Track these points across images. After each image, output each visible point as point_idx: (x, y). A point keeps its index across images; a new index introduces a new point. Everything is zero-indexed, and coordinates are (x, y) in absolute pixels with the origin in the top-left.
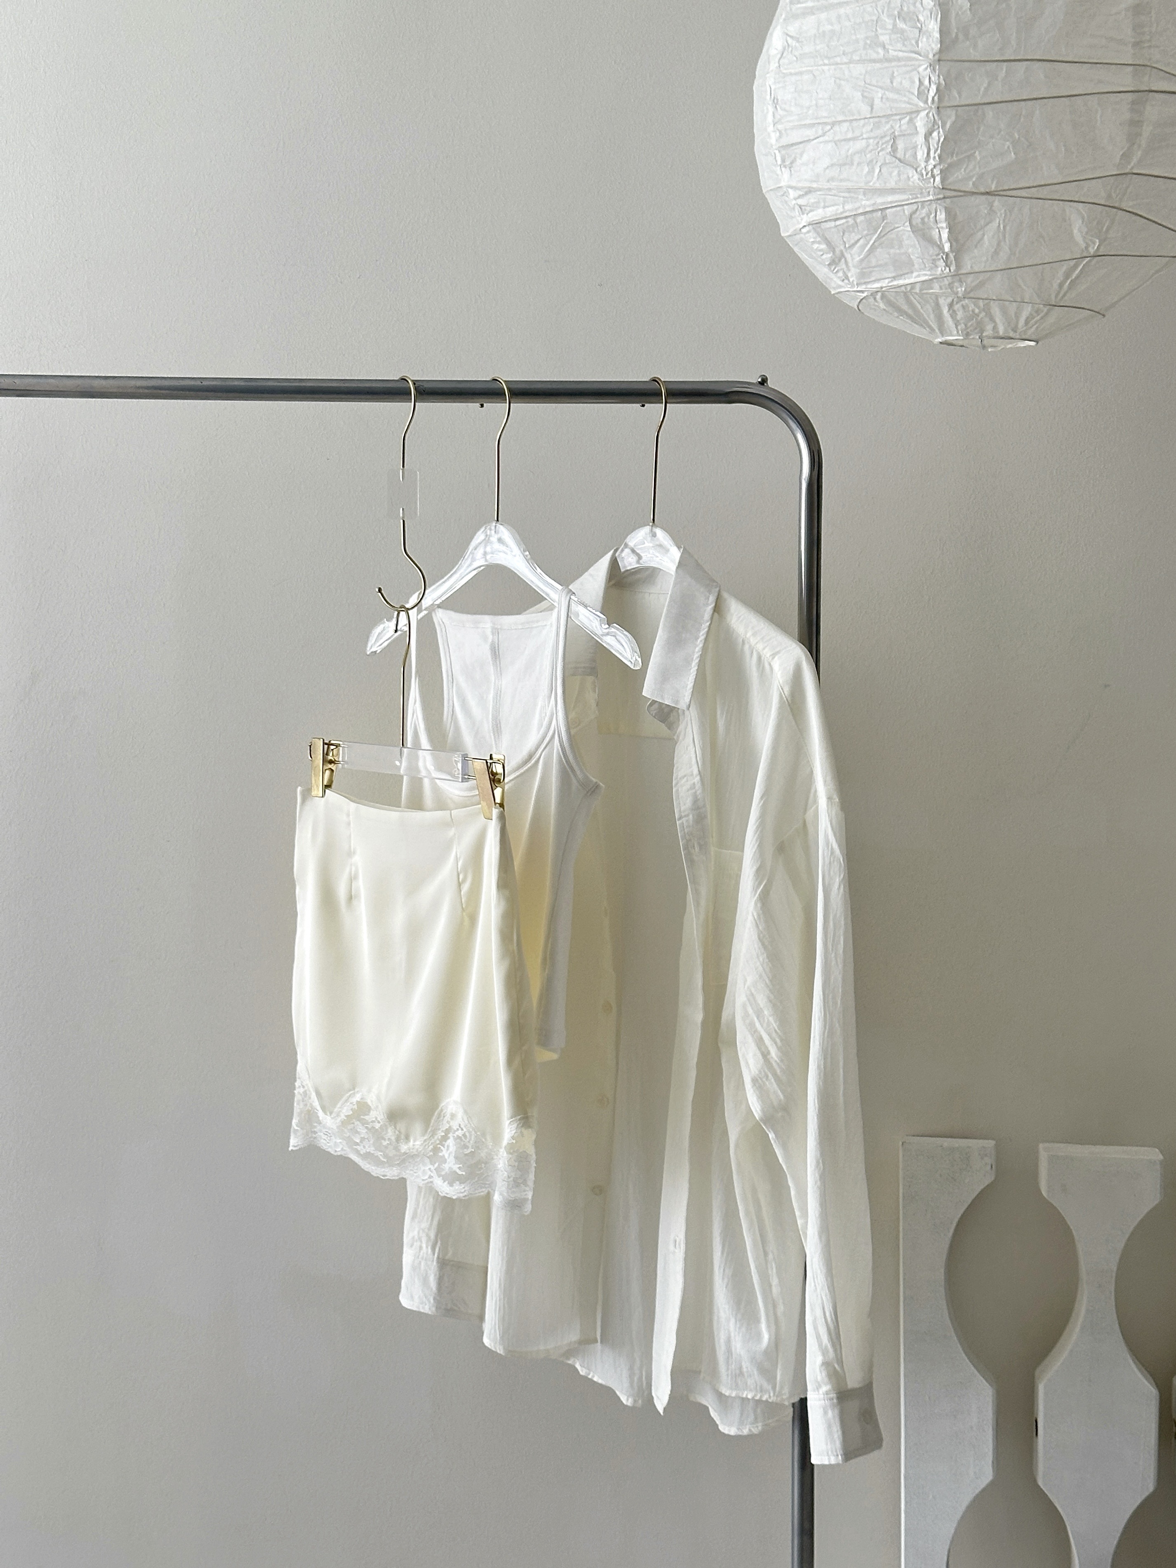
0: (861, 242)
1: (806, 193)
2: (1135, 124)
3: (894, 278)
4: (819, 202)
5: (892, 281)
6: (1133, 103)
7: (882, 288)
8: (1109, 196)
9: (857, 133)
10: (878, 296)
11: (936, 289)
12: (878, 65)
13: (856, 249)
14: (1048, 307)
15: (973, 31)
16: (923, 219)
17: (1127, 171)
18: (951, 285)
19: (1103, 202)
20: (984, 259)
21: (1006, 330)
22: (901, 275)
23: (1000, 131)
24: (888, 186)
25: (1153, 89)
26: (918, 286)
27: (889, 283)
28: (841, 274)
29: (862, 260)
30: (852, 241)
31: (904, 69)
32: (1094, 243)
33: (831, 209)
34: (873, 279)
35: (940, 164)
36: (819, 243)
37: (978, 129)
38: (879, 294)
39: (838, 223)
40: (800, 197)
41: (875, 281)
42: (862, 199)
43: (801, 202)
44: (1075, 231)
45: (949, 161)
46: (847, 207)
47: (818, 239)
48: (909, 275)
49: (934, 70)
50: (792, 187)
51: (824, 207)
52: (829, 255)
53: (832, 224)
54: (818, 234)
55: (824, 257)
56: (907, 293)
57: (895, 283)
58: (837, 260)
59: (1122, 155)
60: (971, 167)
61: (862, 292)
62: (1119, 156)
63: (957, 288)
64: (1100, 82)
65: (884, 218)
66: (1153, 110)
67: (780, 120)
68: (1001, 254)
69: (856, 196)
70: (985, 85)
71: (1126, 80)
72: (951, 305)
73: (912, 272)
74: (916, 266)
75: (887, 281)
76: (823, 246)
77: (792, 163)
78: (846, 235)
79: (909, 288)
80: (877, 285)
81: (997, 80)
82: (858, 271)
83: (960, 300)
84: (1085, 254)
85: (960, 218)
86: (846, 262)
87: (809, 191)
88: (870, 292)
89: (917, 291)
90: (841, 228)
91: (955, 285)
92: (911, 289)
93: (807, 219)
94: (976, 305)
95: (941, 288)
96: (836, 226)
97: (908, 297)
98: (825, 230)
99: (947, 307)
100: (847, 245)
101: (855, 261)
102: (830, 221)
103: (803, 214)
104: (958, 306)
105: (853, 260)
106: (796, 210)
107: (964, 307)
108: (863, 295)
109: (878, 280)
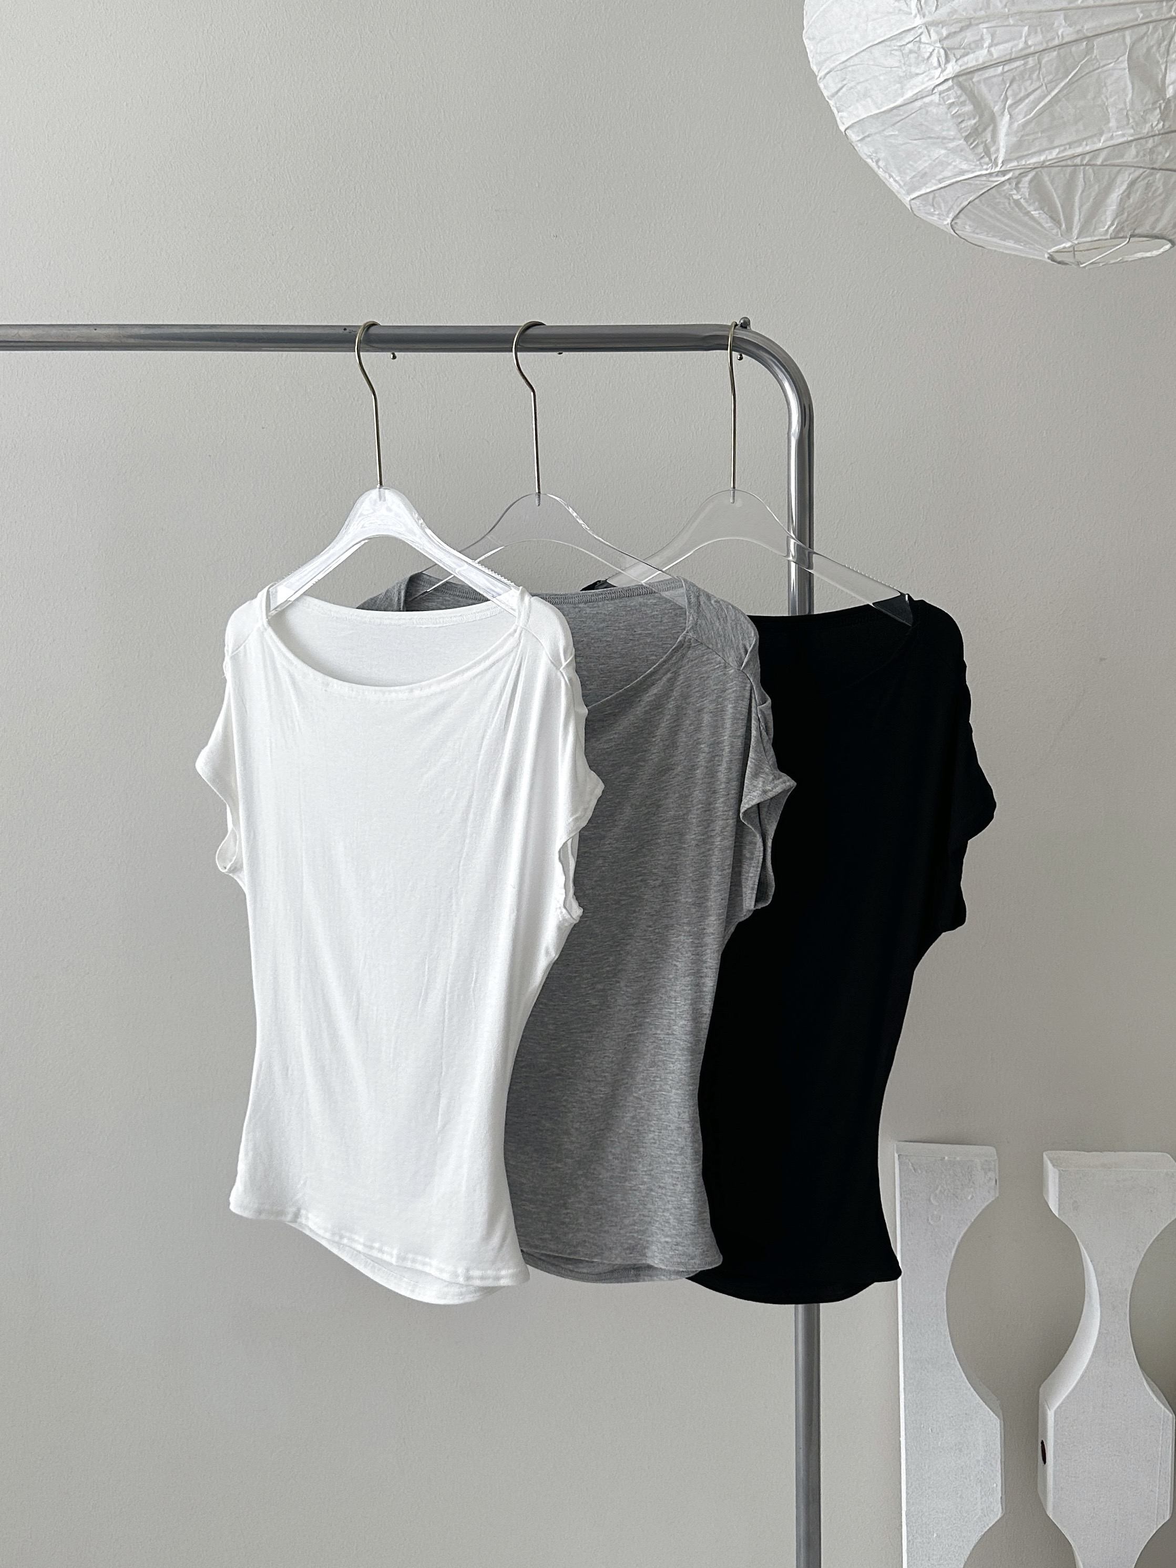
0: (1037, 94)
1: (962, 30)
3: (1070, 144)
4: (982, 39)
5: (1065, 149)
7: (1044, 162)
10: (1027, 178)
11: (1127, 157)
13: (1023, 106)
16: (1149, 49)
18: (1152, 150)
26: (1103, 155)
27: (1059, 153)
28: (980, 149)
29: (1027, 123)
30: (1022, 94)
33: (1001, 47)
34: (1033, 150)
36: (963, 104)
38: (1031, 174)
39: (1006, 68)
40: (949, 36)
41: (1032, 154)
43: (946, 43)
46: (1033, 40)
47: (964, 98)
48: (1095, 139)
51: (990, 46)
52: (973, 122)
54: (961, 91)
55: (963, 125)
57: (1069, 153)
58: (980, 130)
61: (1004, 173)
65: (1089, 50)
72: (1132, 183)
73: (1101, 134)
74: (1113, 124)
75: (1057, 150)
76: (969, 108)
78: (1015, 86)
79: (1083, 159)
80: (1036, 159)
82: (1015, 139)
86: (996, 132)
87: (969, 24)
88: (1017, 172)
89: (1099, 162)
90: (1009, 77)
91: (1160, 148)
92: (1090, 160)
93: (952, 68)
94: (1165, 184)
95: (1138, 153)
96: (1003, 73)
97: (1073, 176)
98: (979, 82)
99: (1124, 187)
100: (1009, 102)
101: (1016, 124)
102: (997, 65)
103: (947, 60)
104: (1141, 184)
105: (1010, 126)
106: (934, 60)
107: (1148, 186)
108: (1003, 179)
109: (1040, 152)
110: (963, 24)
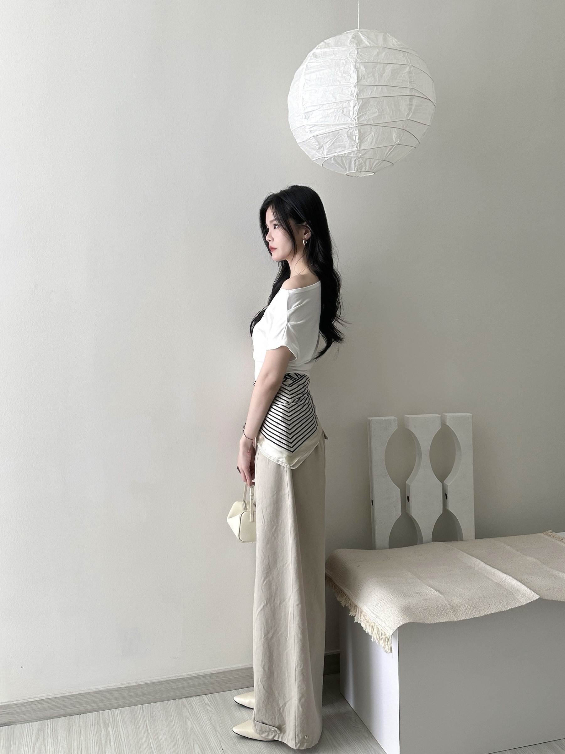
0: (330, 141)
1: (313, 127)
2: (411, 105)
3: (339, 152)
4: (317, 129)
6: (410, 99)
7: (335, 155)
8: (403, 126)
9: (331, 107)
10: (332, 159)
11: (352, 155)
12: (338, 87)
13: (328, 143)
14: (382, 161)
15: (366, 77)
16: (351, 133)
17: (408, 119)
18: (357, 153)
19: (401, 128)
20: (368, 145)
21: (368, 169)
22: (342, 151)
23: (374, 106)
24: (341, 123)
25: (415, 95)
26: (347, 154)
28: (321, 152)
29: (330, 147)
30: (327, 141)
31: (346, 88)
32: (398, 141)
33: (322, 131)
34: (332, 153)
35: (357, 116)
36: (315, 142)
37: (368, 105)
38: (333, 158)
39: (323, 135)
40: (311, 128)
41: (332, 154)
42: (332, 127)
43: (310, 129)
44: (393, 137)
45: (360, 115)
46: (327, 130)
47: (316, 141)
49: (356, 88)
50: (308, 125)
51: (319, 130)
52: (318, 146)
53: (321, 136)
54: (315, 139)
55: (316, 147)
56: (342, 157)
57: (339, 154)
58: (320, 148)
59: (407, 114)
60: (366, 117)
61: (327, 157)
62: (406, 115)
63: (358, 154)
64: (401, 92)
65: (339, 133)
66: (415, 101)
67: (304, 105)
68: (373, 143)
69: (330, 126)
70: (370, 92)
71: (408, 92)
72: (355, 160)
73: (345, 150)
74: (347, 148)
75: (337, 153)
76: (317, 143)
77: (308, 117)
78: (325, 139)
79: (343, 155)
80: (333, 155)
81: (373, 91)
82: (328, 150)
83: (358, 158)
84: (395, 144)
85: (362, 132)
86: (323, 149)
87: (314, 126)
88: (330, 157)
89: (346, 156)
90: (324, 137)
91: (358, 153)
92: (344, 155)
93: (312, 135)
94: (363, 160)
95: (354, 155)
96: (322, 136)
97: (342, 158)
98: (318, 138)
99: (354, 161)
100: (325, 142)
101: (327, 147)
102: (321, 135)
103: (311, 133)
104: (357, 161)
105: (326, 147)
106: (309, 132)
107: (359, 161)
108: (327, 159)
109: (334, 153)
110: (313, 125)
